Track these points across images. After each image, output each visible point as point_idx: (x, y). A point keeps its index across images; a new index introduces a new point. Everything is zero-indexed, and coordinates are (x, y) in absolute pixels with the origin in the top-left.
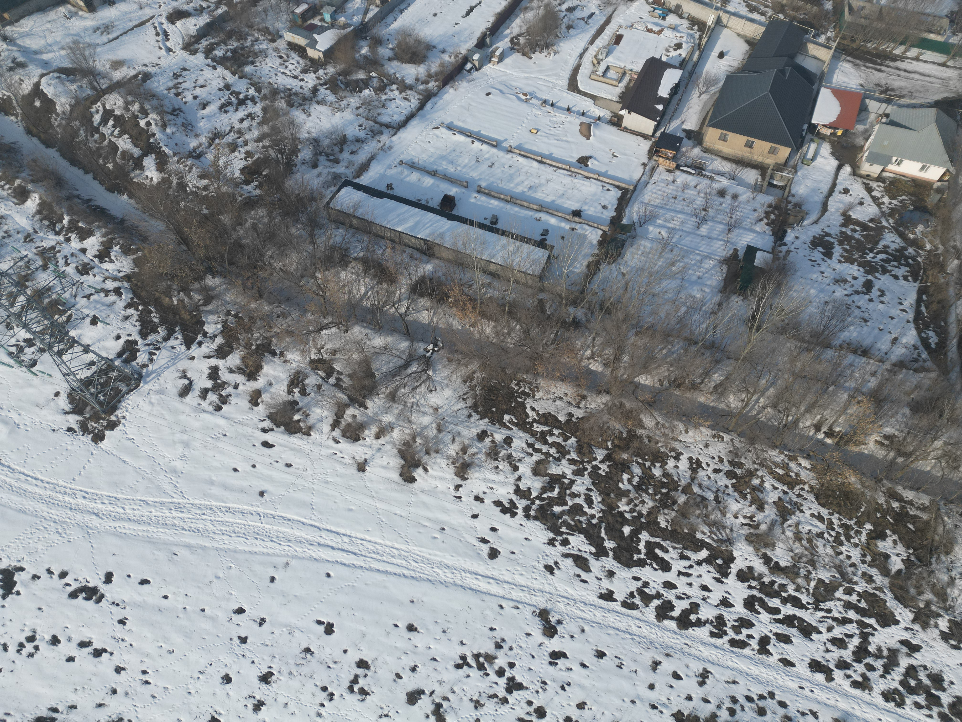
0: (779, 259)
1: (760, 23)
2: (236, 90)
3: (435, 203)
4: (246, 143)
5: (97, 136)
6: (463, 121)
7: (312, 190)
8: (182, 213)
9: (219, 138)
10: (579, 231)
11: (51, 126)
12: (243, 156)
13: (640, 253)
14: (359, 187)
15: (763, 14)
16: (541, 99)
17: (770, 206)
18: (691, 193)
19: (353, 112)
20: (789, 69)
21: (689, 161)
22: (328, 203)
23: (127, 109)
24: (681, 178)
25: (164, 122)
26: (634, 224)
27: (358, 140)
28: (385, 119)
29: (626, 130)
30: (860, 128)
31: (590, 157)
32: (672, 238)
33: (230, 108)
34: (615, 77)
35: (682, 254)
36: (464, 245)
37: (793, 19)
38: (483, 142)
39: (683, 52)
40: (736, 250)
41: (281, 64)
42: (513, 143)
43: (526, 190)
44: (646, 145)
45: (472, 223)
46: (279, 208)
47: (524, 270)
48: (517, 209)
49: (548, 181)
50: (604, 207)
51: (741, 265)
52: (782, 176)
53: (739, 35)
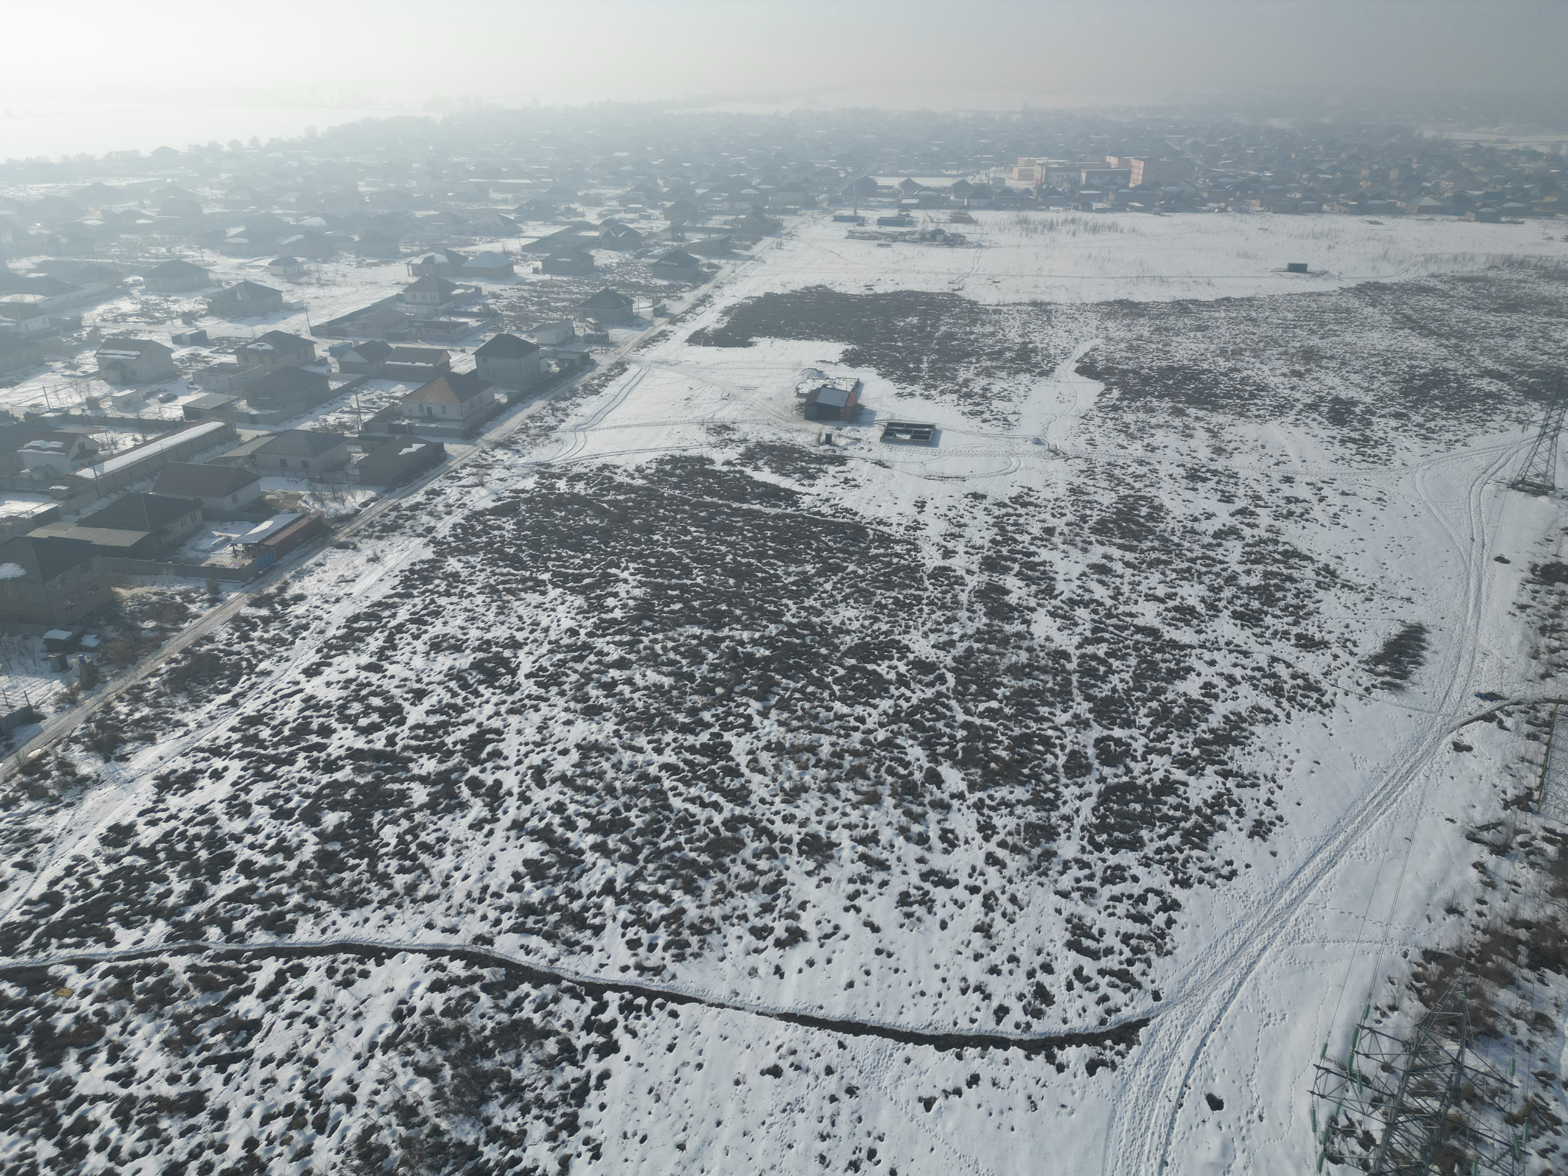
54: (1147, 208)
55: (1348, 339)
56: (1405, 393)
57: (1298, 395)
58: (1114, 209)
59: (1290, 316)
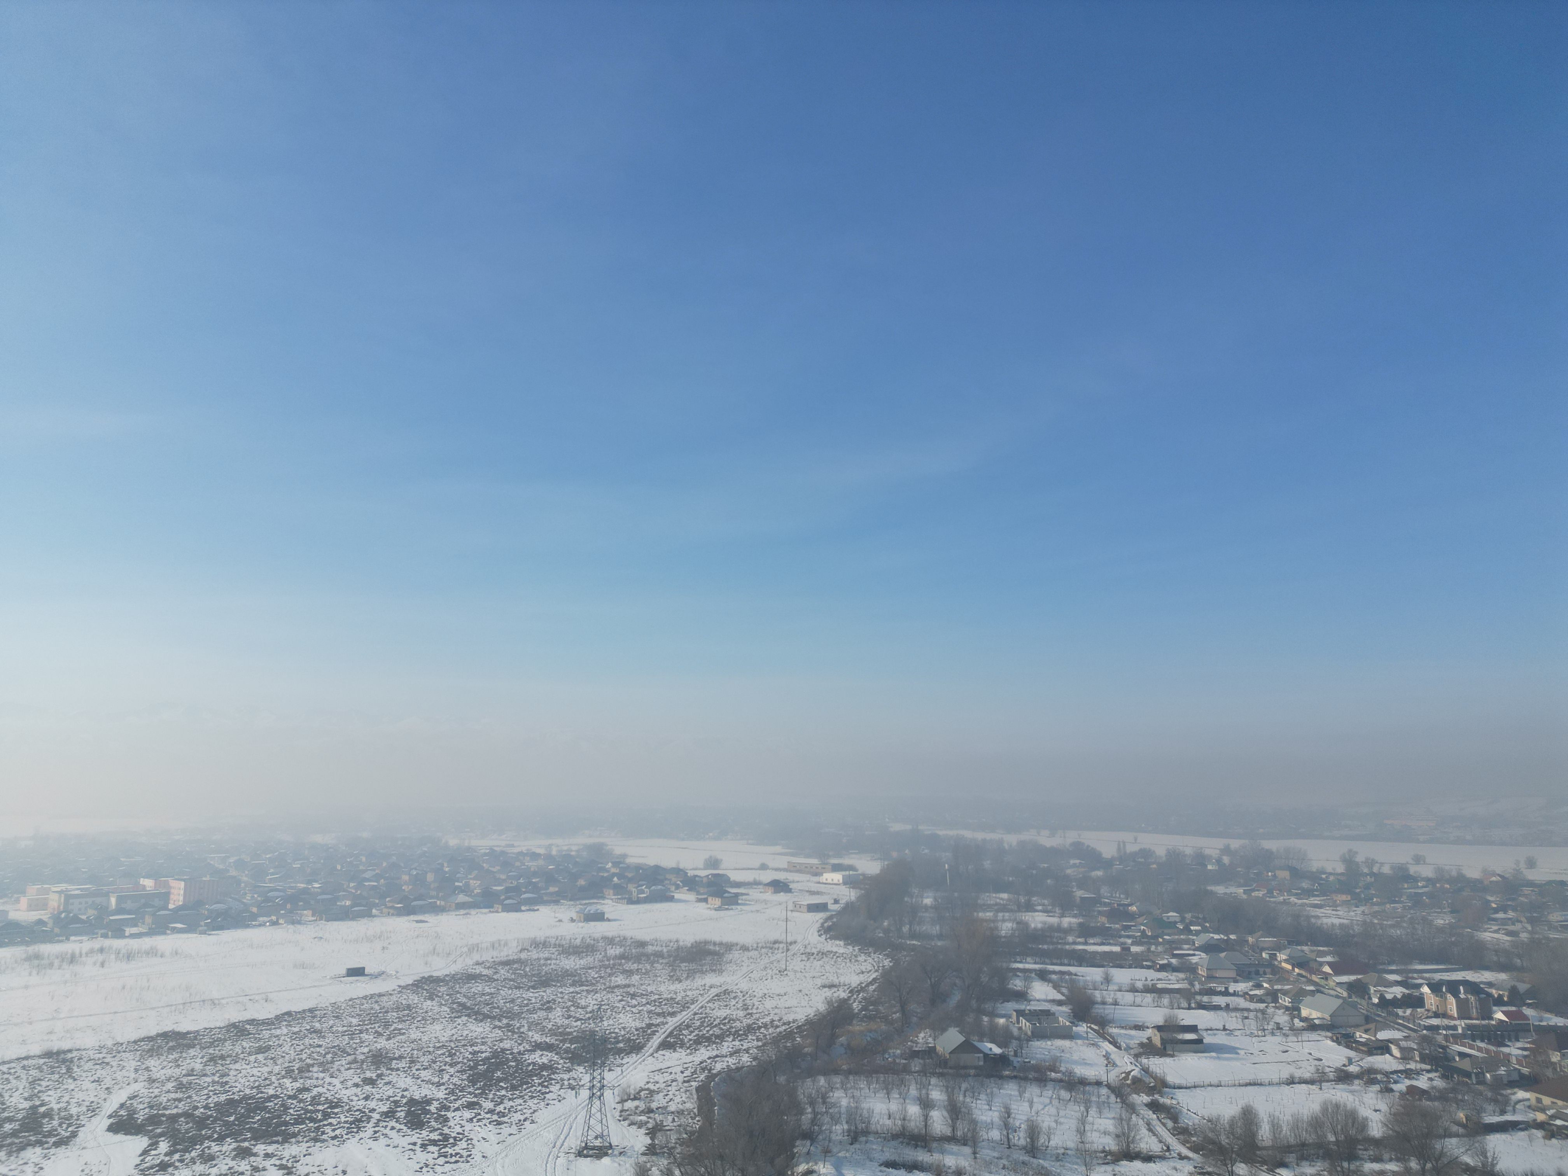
54: (191, 928)
55: (413, 1036)
56: (473, 1081)
57: (372, 1104)
58: (151, 933)
59: (355, 1021)
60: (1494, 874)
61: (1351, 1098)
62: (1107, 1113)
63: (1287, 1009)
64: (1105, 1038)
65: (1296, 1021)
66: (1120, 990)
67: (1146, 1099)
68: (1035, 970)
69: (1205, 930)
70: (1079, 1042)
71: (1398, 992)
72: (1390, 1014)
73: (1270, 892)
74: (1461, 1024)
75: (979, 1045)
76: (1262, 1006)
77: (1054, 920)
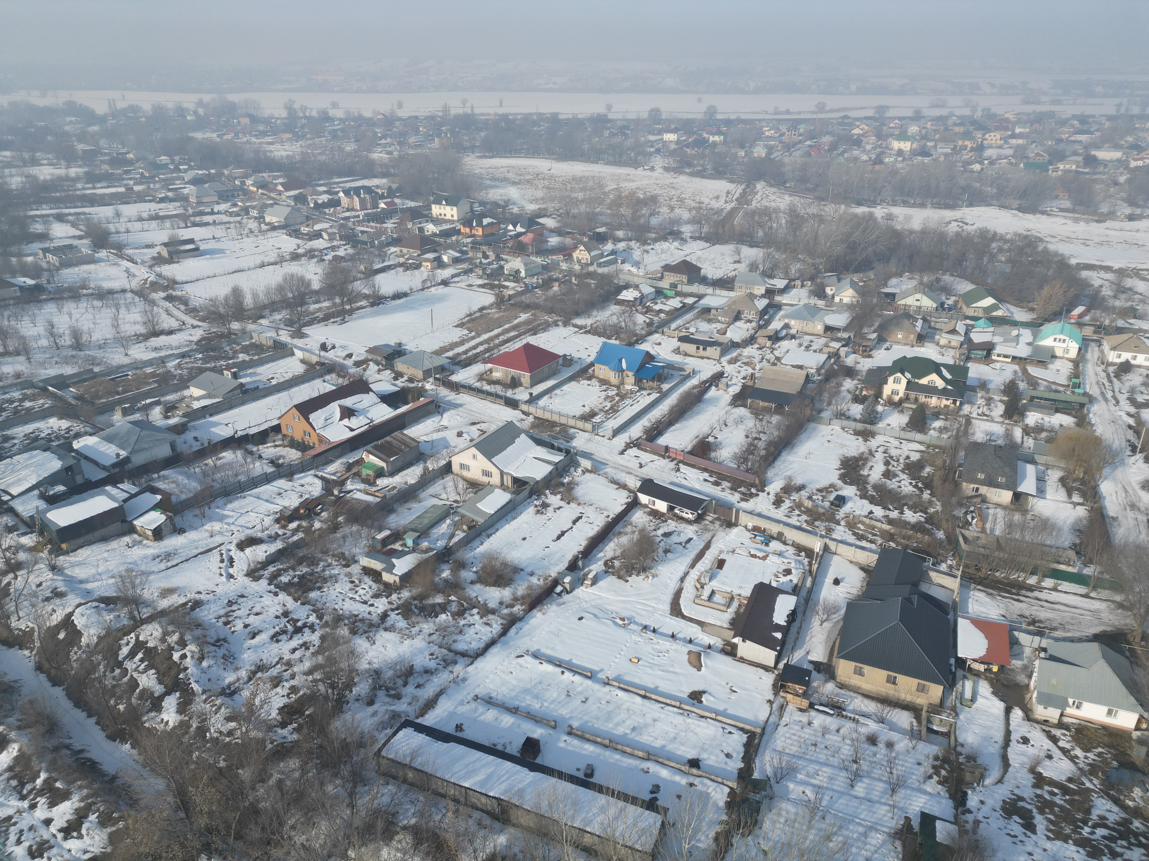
0: (966, 832)
1: (871, 551)
2: (295, 617)
3: (514, 749)
4: (293, 677)
5: (117, 671)
6: (552, 649)
7: (362, 733)
8: (193, 767)
9: (262, 671)
10: (700, 787)
11: (69, 660)
12: (285, 692)
13: (782, 820)
14: (421, 729)
15: (872, 542)
16: (641, 625)
17: (936, 758)
18: (833, 739)
19: (424, 639)
20: (915, 598)
21: (824, 699)
22: (380, 750)
23: (163, 640)
24: (818, 720)
25: (203, 655)
26: (769, 779)
27: (427, 671)
28: (461, 646)
29: (742, 660)
30: (1017, 663)
31: (704, 692)
32: (821, 800)
33: (284, 637)
34: (723, 602)
35: (838, 823)
36: (550, 806)
37: (906, 547)
38: (575, 672)
39: (795, 578)
40: (907, 819)
41: (350, 590)
42: (611, 674)
43: (628, 731)
44: (769, 679)
45: (560, 775)
46: (317, 758)
47: (629, 844)
48: (617, 756)
49: (655, 720)
50: (728, 756)
51: (919, 841)
52: (941, 720)
53: (851, 562)
60: (379, 114)
61: (300, 269)
62: (133, 309)
63: (256, 218)
64: (123, 258)
65: (263, 225)
66: (130, 221)
67: (162, 294)
68: (52, 215)
69: (191, 168)
70: (102, 264)
71: (325, 198)
72: (321, 213)
73: (237, 135)
74: (362, 213)
75: (13, 281)
76: (239, 218)
77: (61, 172)
